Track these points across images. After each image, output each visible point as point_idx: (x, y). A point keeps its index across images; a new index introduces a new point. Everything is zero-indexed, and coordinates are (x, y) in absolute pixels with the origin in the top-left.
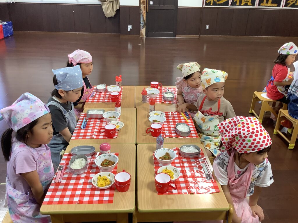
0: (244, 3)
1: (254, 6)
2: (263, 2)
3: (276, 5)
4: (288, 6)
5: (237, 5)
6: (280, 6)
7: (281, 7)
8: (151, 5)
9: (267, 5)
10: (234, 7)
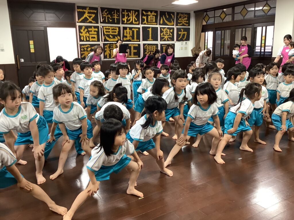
3: (137, 56)
5: (108, 58)
7: (141, 58)
8: (22, 62)
9: (131, 57)
10: (105, 60)
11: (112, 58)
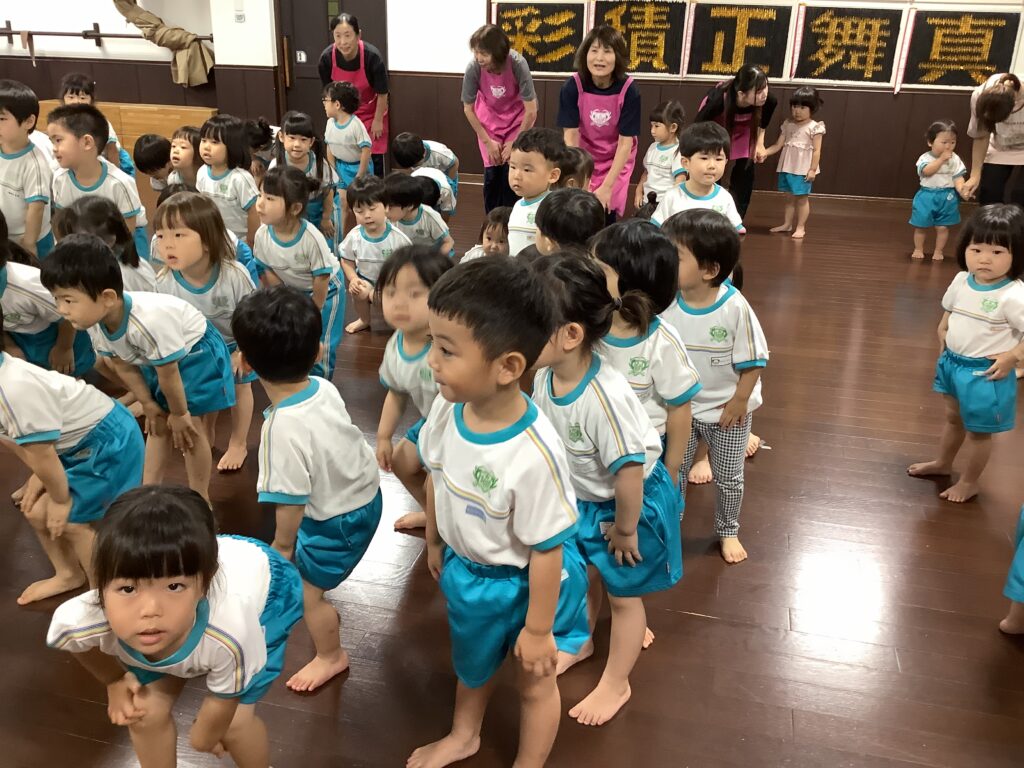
0: (637, 62)
1: (678, 73)
2: (710, 59)
4: (816, 74)
6: (780, 76)
7: (786, 78)
8: (300, 63)
11: (635, 71)
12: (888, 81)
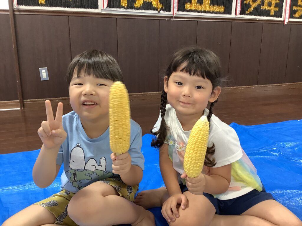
0: (142, 2)
1: (170, 11)
3: (221, 9)
4: (248, 12)
5: (123, 7)
6: (230, 13)
7: (233, 16)
9: (200, 8)
10: (115, 11)
11: (139, 9)
12: (281, 17)
